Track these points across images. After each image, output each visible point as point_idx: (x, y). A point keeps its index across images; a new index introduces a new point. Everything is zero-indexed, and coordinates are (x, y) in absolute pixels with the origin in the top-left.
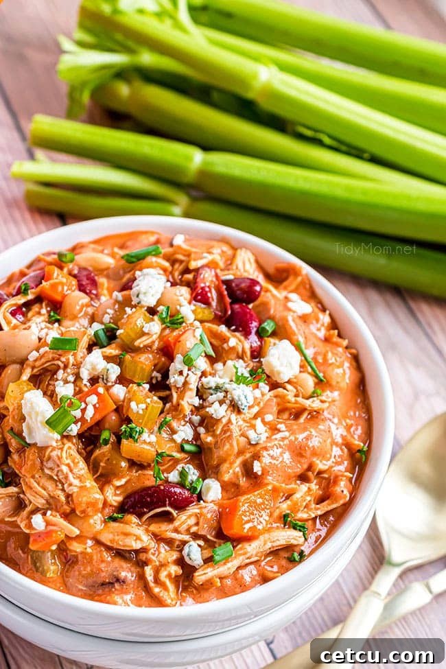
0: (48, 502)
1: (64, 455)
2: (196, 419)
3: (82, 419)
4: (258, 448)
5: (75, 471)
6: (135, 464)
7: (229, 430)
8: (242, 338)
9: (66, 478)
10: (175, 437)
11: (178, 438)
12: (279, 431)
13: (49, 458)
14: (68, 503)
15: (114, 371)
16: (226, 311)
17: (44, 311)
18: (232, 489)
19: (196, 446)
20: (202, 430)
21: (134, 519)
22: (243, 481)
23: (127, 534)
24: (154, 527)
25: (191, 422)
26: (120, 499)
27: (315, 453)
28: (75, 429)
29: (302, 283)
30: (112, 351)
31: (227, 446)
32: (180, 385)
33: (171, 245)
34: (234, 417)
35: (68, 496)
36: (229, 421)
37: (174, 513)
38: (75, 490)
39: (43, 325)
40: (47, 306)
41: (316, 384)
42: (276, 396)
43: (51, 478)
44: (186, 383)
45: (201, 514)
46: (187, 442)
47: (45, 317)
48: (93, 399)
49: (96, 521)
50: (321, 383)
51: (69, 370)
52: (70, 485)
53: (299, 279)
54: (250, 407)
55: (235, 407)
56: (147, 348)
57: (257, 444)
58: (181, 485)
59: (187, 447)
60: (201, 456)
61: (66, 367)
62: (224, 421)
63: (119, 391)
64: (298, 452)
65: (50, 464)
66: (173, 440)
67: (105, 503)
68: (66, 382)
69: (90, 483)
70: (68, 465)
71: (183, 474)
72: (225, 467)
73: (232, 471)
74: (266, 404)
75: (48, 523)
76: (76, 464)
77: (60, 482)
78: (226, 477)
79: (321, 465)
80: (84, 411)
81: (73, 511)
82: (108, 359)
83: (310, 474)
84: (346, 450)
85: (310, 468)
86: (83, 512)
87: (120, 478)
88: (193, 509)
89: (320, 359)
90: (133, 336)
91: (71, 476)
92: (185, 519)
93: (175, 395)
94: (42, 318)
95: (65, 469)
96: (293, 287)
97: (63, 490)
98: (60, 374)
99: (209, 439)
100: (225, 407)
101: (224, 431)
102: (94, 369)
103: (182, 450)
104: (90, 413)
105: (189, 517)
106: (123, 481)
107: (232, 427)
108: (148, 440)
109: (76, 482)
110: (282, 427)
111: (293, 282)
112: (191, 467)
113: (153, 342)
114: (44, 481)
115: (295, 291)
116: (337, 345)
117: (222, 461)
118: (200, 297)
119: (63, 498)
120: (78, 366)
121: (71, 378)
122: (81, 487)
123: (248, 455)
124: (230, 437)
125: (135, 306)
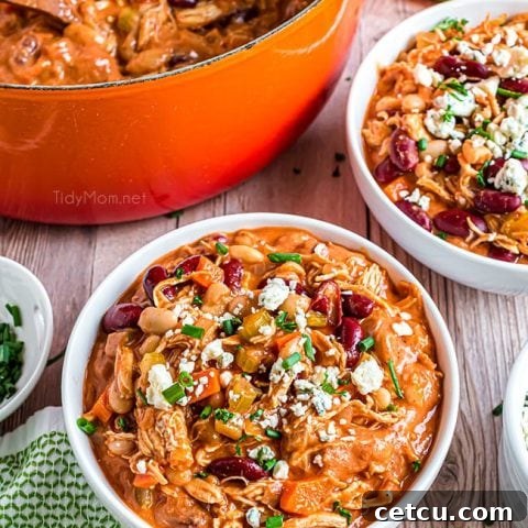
0: (152, 453)
1: (171, 420)
2: (283, 411)
3: (193, 394)
4: (325, 445)
5: (177, 434)
6: (224, 438)
7: (303, 427)
8: (342, 349)
9: (169, 438)
10: (262, 423)
11: (264, 424)
12: (349, 434)
13: (161, 419)
14: (166, 457)
15: (228, 359)
16: (337, 321)
17: (191, 293)
18: (297, 474)
19: (279, 433)
20: (285, 421)
21: (214, 480)
22: (308, 468)
23: (206, 490)
24: (228, 490)
25: (278, 412)
26: (208, 462)
27: (373, 458)
28: (185, 401)
29: (416, 304)
30: (231, 341)
31: (299, 440)
32: (276, 382)
33: (313, 252)
34: (310, 418)
35: (167, 453)
36: (306, 421)
37: (247, 482)
38: (173, 449)
39: (187, 306)
40: (195, 288)
41: (394, 400)
42: (354, 406)
43: (158, 435)
44: (281, 382)
45: (267, 487)
46: (271, 429)
47: (191, 300)
48: (204, 380)
49: (186, 476)
50: (400, 399)
51: (193, 351)
52: (170, 444)
53: (415, 300)
54: (328, 411)
55: (314, 410)
56: (260, 345)
57: (326, 442)
58: (256, 461)
59: (270, 433)
60: (280, 442)
61: (192, 348)
62: (302, 419)
63: (227, 377)
64: (359, 454)
65: (160, 424)
66: (259, 426)
67: (195, 463)
68: (189, 360)
69: (186, 446)
70: (173, 428)
71: (260, 453)
72: (295, 455)
73: (300, 459)
74: (342, 411)
75: (148, 469)
76: (179, 428)
77: (163, 439)
78: (295, 463)
79: (378, 468)
80: (195, 387)
81: (169, 464)
82: (226, 348)
83: (367, 473)
84: (403, 460)
85: (367, 469)
86: (175, 467)
87: (211, 446)
88: (262, 483)
89: (406, 377)
90: (250, 333)
91: (172, 437)
92: (254, 489)
93: (271, 389)
94: (188, 300)
95: (170, 431)
96: (408, 306)
97: (164, 446)
98: (186, 353)
99: (288, 430)
100: (306, 407)
101: (300, 427)
102: (212, 354)
103: (266, 434)
104: (200, 390)
105: (258, 487)
106: (213, 449)
107: (307, 426)
108: (236, 423)
109: (175, 443)
110: (352, 431)
111: (409, 302)
112: (269, 448)
113: (266, 341)
114: (153, 436)
115: (409, 310)
116: (427, 367)
117: (295, 450)
118: (318, 306)
119: (162, 453)
120: (201, 349)
121: (194, 358)
122: (178, 448)
123: (316, 449)
124: (303, 433)
125: (260, 307)
